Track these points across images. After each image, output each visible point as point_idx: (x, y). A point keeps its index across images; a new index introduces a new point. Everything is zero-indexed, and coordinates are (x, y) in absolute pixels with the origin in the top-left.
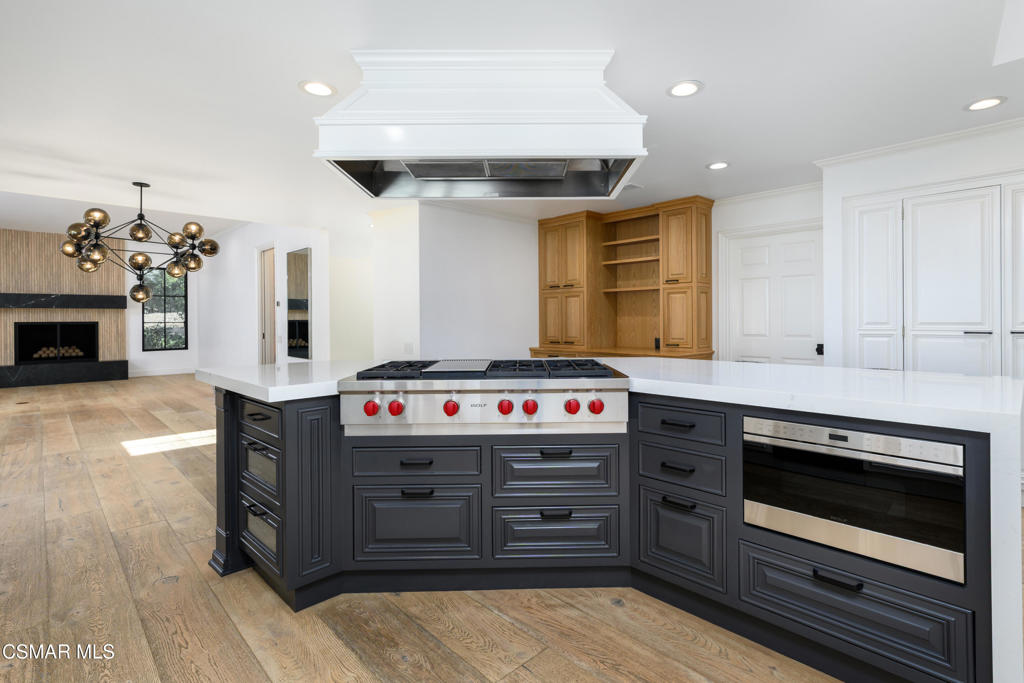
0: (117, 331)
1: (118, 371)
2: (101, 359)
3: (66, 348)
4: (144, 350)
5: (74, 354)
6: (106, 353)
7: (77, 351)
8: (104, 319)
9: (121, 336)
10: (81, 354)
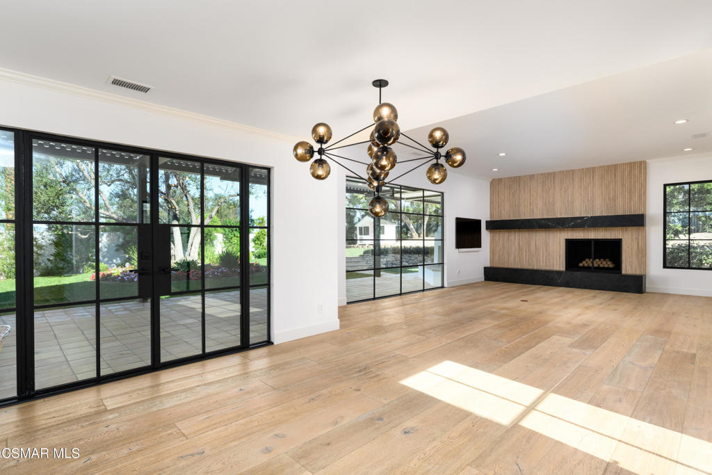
0: (638, 247)
1: (636, 285)
2: (623, 272)
3: (602, 260)
4: (665, 266)
5: (606, 266)
6: (629, 267)
7: (609, 263)
8: (627, 237)
9: (642, 252)
10: (611, 266)
